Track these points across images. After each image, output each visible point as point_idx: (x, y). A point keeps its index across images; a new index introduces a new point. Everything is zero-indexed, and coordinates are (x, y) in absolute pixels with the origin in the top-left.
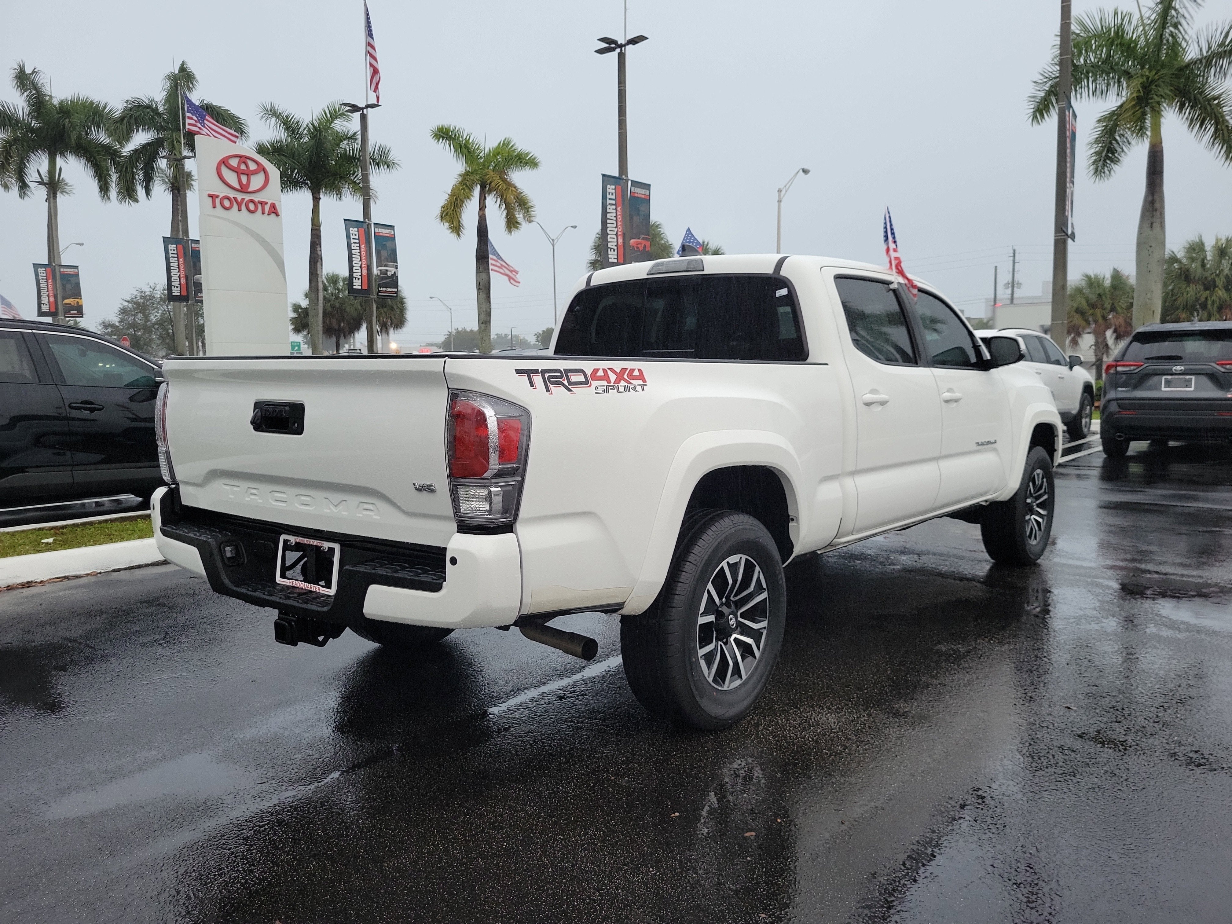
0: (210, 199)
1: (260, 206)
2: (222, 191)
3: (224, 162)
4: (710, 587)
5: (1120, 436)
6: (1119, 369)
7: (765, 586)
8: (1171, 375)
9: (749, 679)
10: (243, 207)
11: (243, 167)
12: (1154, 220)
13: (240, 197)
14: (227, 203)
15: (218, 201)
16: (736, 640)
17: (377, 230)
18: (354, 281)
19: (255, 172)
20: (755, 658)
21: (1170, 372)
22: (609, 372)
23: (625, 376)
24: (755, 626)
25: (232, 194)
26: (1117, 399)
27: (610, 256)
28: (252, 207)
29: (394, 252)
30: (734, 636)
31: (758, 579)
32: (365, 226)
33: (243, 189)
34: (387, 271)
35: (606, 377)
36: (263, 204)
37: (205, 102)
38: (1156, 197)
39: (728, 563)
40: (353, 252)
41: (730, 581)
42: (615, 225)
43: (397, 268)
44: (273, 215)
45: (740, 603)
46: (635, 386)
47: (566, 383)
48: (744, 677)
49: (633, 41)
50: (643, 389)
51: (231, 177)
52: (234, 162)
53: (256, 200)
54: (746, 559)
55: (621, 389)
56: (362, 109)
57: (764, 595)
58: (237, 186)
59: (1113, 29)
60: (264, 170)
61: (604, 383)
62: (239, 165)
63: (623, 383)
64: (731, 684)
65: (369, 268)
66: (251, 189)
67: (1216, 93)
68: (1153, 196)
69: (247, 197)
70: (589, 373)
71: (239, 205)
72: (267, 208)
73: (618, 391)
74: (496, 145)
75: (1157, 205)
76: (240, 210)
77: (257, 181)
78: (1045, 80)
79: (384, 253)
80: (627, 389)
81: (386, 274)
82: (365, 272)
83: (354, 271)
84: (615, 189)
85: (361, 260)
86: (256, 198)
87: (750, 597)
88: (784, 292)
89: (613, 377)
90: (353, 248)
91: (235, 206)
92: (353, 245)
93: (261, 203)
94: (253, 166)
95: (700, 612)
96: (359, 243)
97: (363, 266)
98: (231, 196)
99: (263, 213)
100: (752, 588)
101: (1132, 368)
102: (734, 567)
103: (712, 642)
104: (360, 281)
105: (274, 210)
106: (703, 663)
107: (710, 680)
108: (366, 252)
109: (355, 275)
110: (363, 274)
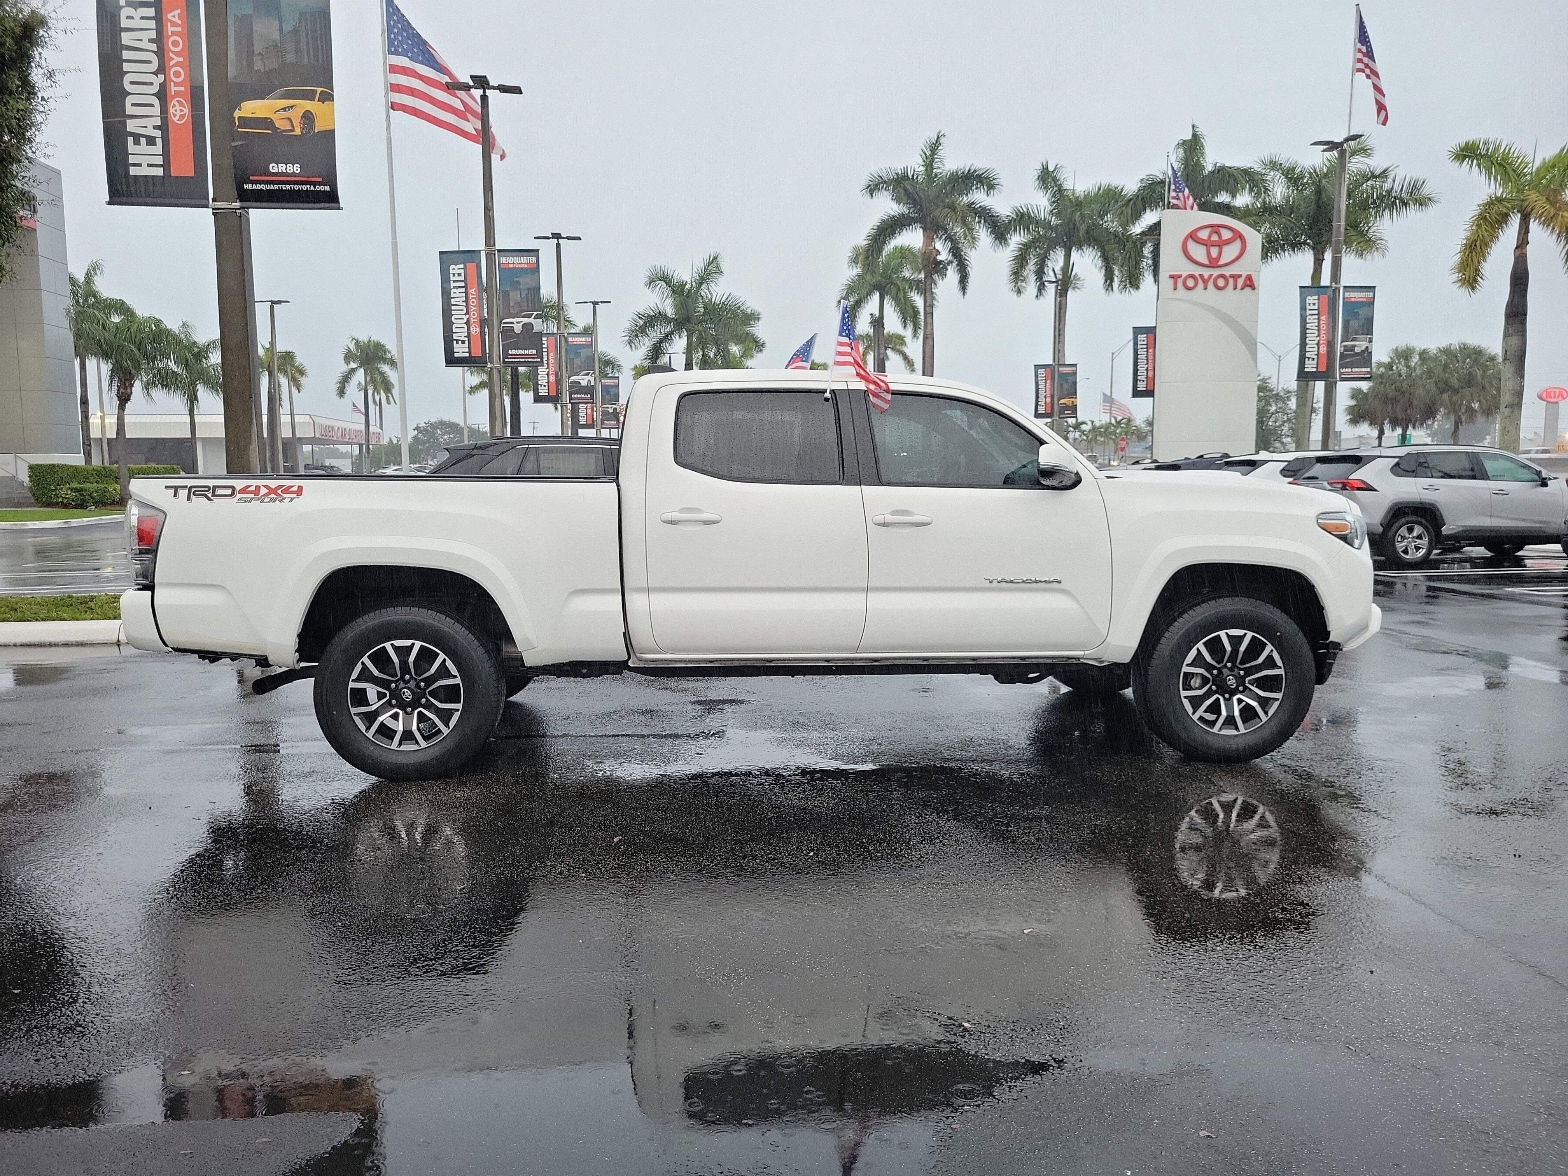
0: (1172, 280)
1: (1231, 281)
2: (1187, 269)
3: (1192, 236)
10: (1211, 284)
11: (1215, 238)
13: (1206, 273)
14: (1190, 283)
15: (1180, 281)
17: (1347, 295)
18: (1308, 362)
19: (1229, 242)
25: (1197, 271)
28: (1221, 282)
29: (1370, 321)
32: (1330, 292)
33: (1213, 263)
34: (1355, 346)
36: (1235, 277)
37: (1218, 165)
40: (1308, 327)
43: (1371, 341)
44: (1248, 289)
51: (1198, 252)
52: (1204, 235)
53: (1227, 274)
56: (1341, 144)
58: (1205, 261)
60: (1241, 237)
62: (1210, 236)
65: (1331, 344)
66: (1221, 262)
69: (1216, 272)
71: (1205, 282)
72: (1240, 282)
76: (1206, 289)
77: (1230, 252)
79: (1354, 324)
81: (1353, 350)
82: (1323, 349)
83: (1307, 350)
85: (1319, 335)
86: (1227, 272)
90: (1309, 321)
91: (1201, 284)
92: (1309, 317)
93: (1232, 276)
94: (1226, 235)
96: (1318, 314)
97: (1322, 342)
98: (1197, 274)
99: (1235, 288)
104: (1316, 362)
105: (1250, 283)
108: (1327, 324)
109: (1308, 355)
110: (1321, 352)
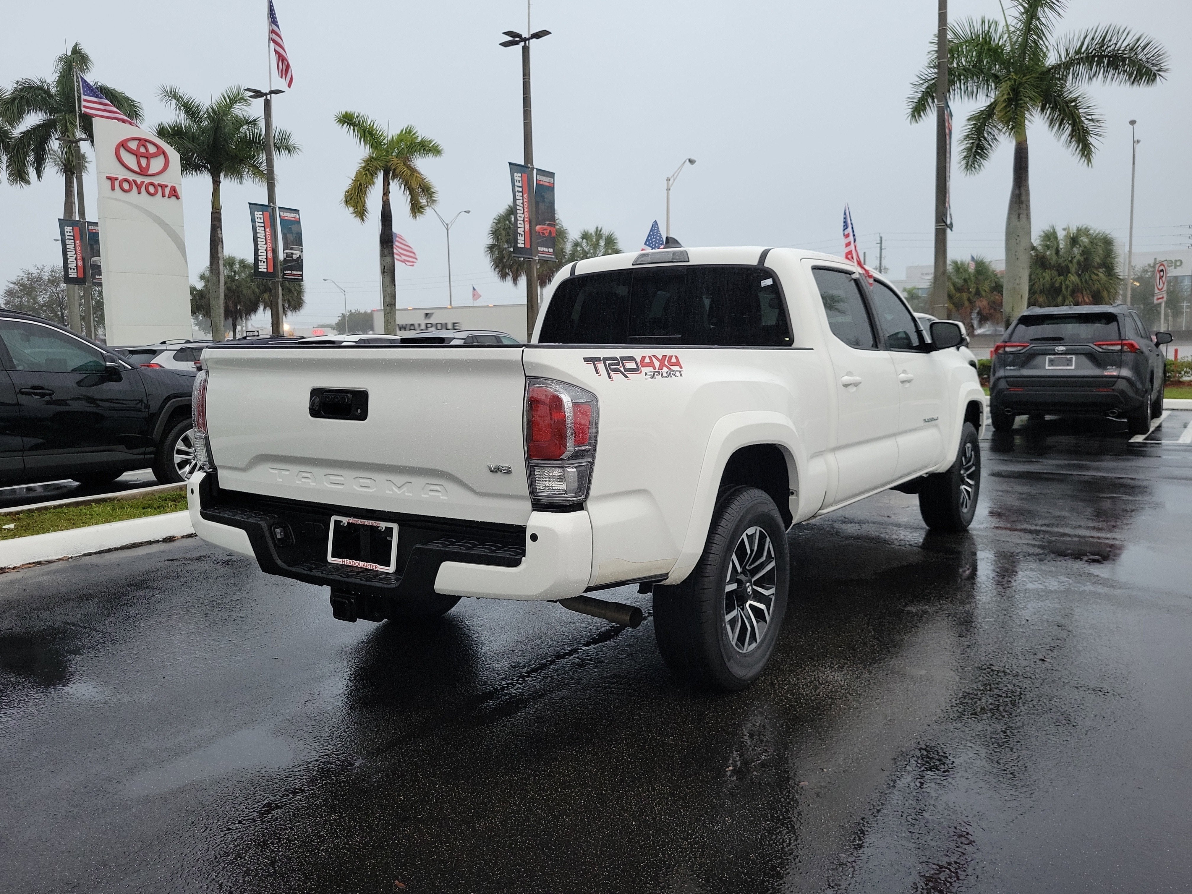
0: (109, 182)
1: (160, 189)
2: (122, 174)
3: (123, 145)
4: (734, 557)
5: (1008, 411)
6: (1007, 349)
7: (773, 556)
8: (1054, 354)
9: (762, 641)
10: (143, 189)
11: (142, 150)
12: (1021, 211)
13: (139, 179)
14: (126, 186)
15: (117, 183)
16: (751, 605)
17: (282, 214)
18: (260, 264)
19: (155, 155)
20: (766, 622)
21: (1052, 352)
22: (654, 359)
23: (666, 363)
24: (766, 593)
25: (131, 177)
26: (1006, 377)
27: (519, 241)
28: (152, 189)
29: (299, 235)
30: (749, 602)
31: (769, 549)
32: (270, 209)
33: (143, 172)
34: (292, 254)
35: (651, 364)
36: (163, 187)
37: (99, 84)
38: (1023, 191)
39: (747, 534)
40: (258, 235)
41: (749, 552)
42: (522, 212)
43: (302, 251)
44: (174, 198)
45: (754, 572)
46: (675, 372)
47: (622, 369)
48: (758, 640)
49: (537, 36)
50: (681, 375)
51: (130, 160)
52: (133, 145)
53: (156, 183)
54: (760, 531)
55: (665, 374)
56: (266, 94)
57: (773, 564)
58: (136, 169)
59: (981, 36)
60: (164, 153)
61: (651, 369)
62: (138, 148)
63: (665, 369)
64: (749, 648)
65: (275, 251)
66: (150, 172)
67: (1073, 96)
68: (1020, 189)
69: (147, 180)
70: (638, 360)
71: (139, 187)
72: (167, 191)
73: (662, 377)
74: (399, 132)
75: (1023, 198)
76: (139, 193)
77: (156, 165)
78: (922, 82)
79: (290, 237)
80: (669, 375)
81: (292, 257)
82: (270, 255)
83: (260, 254)
84: (521, 177)
85: (266, 244)
86: (156, 181)
87: (762, 566)
88: (769, 282)
89: (657, 364)
90: (258, 231)
91: (135, 189)
92: (258, 228)
93: (161, 186)
94: (152, 149)
95: (727, 581)
96: (264, 227)
97: (269, 249)
98: (131, 179)
99: (163, 196)
100: (764, 558)
101: (1019, 348)
102: (750, 538)
103: (735, 609)
104: (265, 264)
105: (174, 193)
106: (728, 627)
107: (734, 643)
108: (271, 235)
109: (260, 258)
110: (269, 257)
